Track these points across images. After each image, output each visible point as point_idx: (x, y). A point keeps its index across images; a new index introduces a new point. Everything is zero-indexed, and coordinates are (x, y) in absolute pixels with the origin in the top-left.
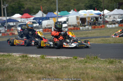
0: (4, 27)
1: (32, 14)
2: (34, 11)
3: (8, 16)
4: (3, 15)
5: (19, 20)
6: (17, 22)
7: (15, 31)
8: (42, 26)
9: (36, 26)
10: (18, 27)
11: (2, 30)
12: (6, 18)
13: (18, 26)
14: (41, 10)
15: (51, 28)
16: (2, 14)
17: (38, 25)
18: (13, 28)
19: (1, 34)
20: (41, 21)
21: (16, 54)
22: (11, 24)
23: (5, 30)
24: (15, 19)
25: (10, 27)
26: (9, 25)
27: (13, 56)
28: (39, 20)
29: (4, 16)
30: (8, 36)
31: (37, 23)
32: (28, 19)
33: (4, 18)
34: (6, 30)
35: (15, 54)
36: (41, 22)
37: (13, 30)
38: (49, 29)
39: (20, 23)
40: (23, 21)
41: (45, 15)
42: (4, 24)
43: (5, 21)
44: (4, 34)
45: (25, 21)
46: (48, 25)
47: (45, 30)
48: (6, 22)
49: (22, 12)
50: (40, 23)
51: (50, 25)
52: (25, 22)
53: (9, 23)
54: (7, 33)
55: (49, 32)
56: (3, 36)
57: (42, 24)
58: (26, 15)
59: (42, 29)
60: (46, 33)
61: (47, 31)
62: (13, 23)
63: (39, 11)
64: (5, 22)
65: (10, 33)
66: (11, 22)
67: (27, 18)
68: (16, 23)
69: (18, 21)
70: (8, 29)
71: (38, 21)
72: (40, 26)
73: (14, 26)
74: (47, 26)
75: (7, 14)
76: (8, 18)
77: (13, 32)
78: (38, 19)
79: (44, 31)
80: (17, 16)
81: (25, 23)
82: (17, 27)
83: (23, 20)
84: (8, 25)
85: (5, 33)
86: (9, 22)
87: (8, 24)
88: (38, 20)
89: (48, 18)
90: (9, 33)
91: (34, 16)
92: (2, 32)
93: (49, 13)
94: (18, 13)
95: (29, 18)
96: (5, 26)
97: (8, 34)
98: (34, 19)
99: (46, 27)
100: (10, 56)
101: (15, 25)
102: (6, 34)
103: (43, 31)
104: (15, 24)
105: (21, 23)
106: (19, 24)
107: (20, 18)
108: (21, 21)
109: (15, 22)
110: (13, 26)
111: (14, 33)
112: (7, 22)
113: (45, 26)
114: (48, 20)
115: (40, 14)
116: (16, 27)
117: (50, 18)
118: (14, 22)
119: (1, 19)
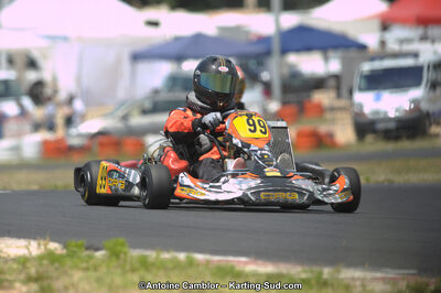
0: (260, 87)
5: (371, 39)
6: (353, 53)
7: (333, 121)
10: (361, 89)
12: (278, 22)
13: (357, 81)
18: (323, 98)
22: (311, 64)
23: (265, 110)
25: (298, 90)
26: (295, 75)
33: (261, 24)
34: (274, 106)
37: (320, 110)
39: (372, 59)
40: (393, 46)
43: (265, 40)
45: (407, 48)
53: (292, 58)
62: (326, 59)
64: (268, 53)
65: (300, 135)
66: (308, 49)
67: (425, 22)
68: (345, 62)
69: (363, 47)
70: (284, 103)
73: (332, 83)
76: (290, 20)
77: (323, 129)
81: (408, 62)
82: (351, 93)
83: (402, 41)
86: (298, 50)
96: (265, 76)
101: (336, 77)
104: (334, 66)
106: (367, 67)
107: (376, 24)
108: (383, 44)
110: (319, 83)
111: (331, 136)
116: (344, 91)
118: (331, 54)
119: (237, 29)
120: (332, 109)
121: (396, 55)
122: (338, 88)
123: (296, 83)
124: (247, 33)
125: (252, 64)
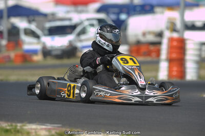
10: (45, 35)
15: (160, 43)
20: (123, 17)
21: (39, 127)
27: (28, 133)
28: (118, 14)
32: (80, 8)
34: (4, 42)
35: (34, 126)
38: (152, 48)
39: (50, 21)
48: (5, 14)
52: (70, 19)
57: (126, 29)
65: (16, 56)
67: (75, 4)
70: (9, 41)
71: (113, 17)
74: (144, 34)
87: (12, 23)
88: (114, 13)
89: (148, 8)
90: (12, 54)
95: (86, 4)
97: (9, 57)
98: (99, 10)
99: (142, 39)
100: (18, 131)
106: (48, 25)
112: (9, 16)
113: (136, 36)
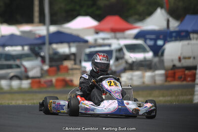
0: (39, 59)
1: (131, 19)
2: (141, 8)
3: (53, 22)
4: (36, 19)
5: (90, 38)
6: (82, 44)
7: (73, 75)
8: (162, 62)
9: (145, 60)
10: (85, 61)
11: (33, 68)
12: (48, 30)
13: (83, 57)
14: (162, 7)
16: (36, 14)
17: (149, 55)
18: (68, 64)
19: (29, 81)
20: (160, 43)
22: (63, 49)
23: (42, 69)
24: (75, 33)
25: (57, 60)
26: (56, 53)
28: (155, 40)
29: (42, 21)
30: (50, 89)
31: (148, 49)
32: (119, 35)
33: (41, 30)
34: (46, 67)
36: (161, 47)
37: (67, 69)
38: (187, 72)
39: (90, 47)
40: (100, 41)
41: (174, 25)
42: (40, 49)
43: (42, 37)
44: (40, 82)
45: (106, 42)
46: (185, 58)
47: (174, 73)
48: (47, 41)
49: (98, 12)
50: (158, 51)
51: (189, 58)
52: (109, 45)
53: (54, 46)
54: (48, 78)
55: (185, 79)
56: (35, 89)
57: (162, 54)
58: (113, 21)
59: (162, 72)
60: (176, 83)
61: (180, 79)
62: (70, 47)
63: (155, 10)
64: (44, 44)
65: (57, 81)
66: (62, 42)
67: (114, 31)
68: (78, 48)
69: (86, 41)
70: (51, 66)
71: (151, 43)
72: (156, 59)
73: (72, 57)
74: (180, 60)
75: (52, 15)
76: (53, 29)
77: (68, 78)
78: (153, 37)
79: (169, 79)
80: (82, 24)
81: (107, 48)
82: (80, 62)
83: (104, 39)
84: (51, 52)
85: (43, 80)
86: (57, 43)
87: (54, 49)
88: (151, 39)
89: (183, 34)
90: (54, 80)
91: (139, 24)
92: (31, 74)
93: (188, 17)
94: (86, 14)
95: (123, 30)
96: (42, 54)
97: (51, 81)
98: (137, 37)
99: (178, 64)
101: (74, 54)
102: (45, 82)
103: (167, 76)
104: (73, 50)
105: (95, 46)
106: (88, 51)
107: (93, 31)
108: (96, 40)
109: (74, 42)
110: (67, 57)
111: (71, 81)
112: (50, 43)
113: (172, 61)
114: (185, 42)
115: (158, 21)
116: (78, 61)
117: (192, 36)
118: (72, 44)
119: (30, 32)
120: (72, 69)
121: (101, 46)
122: (75, 60)
123: (56, 57)
124: (35, 34)
125: (37, 49)
